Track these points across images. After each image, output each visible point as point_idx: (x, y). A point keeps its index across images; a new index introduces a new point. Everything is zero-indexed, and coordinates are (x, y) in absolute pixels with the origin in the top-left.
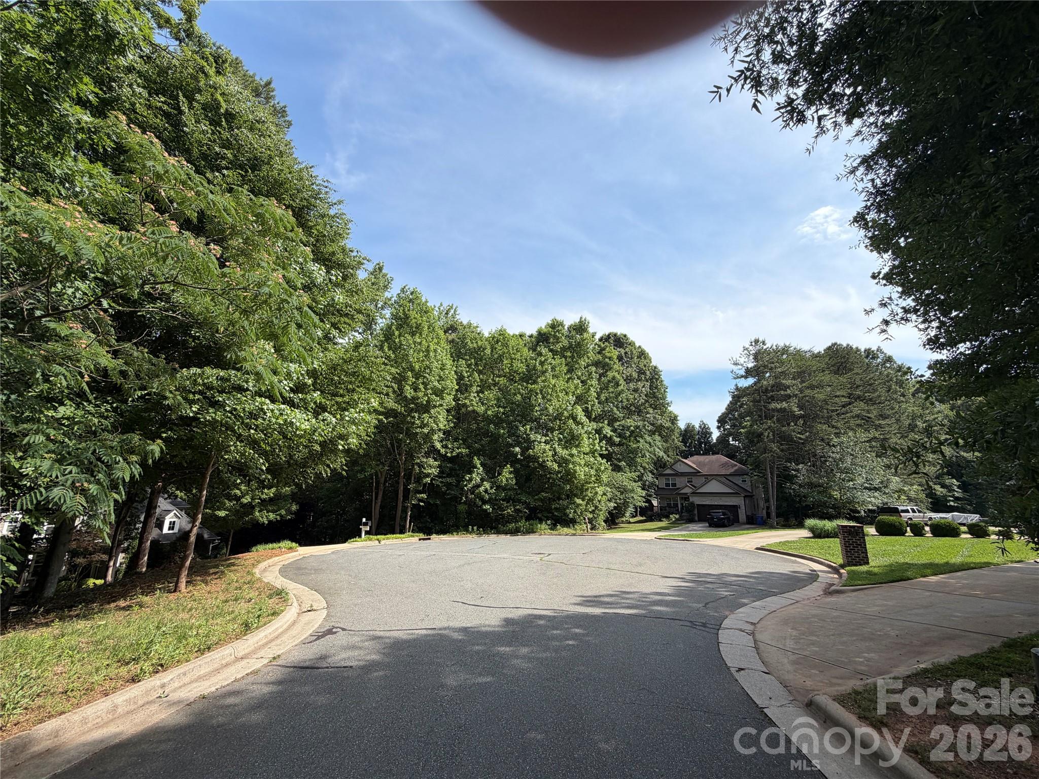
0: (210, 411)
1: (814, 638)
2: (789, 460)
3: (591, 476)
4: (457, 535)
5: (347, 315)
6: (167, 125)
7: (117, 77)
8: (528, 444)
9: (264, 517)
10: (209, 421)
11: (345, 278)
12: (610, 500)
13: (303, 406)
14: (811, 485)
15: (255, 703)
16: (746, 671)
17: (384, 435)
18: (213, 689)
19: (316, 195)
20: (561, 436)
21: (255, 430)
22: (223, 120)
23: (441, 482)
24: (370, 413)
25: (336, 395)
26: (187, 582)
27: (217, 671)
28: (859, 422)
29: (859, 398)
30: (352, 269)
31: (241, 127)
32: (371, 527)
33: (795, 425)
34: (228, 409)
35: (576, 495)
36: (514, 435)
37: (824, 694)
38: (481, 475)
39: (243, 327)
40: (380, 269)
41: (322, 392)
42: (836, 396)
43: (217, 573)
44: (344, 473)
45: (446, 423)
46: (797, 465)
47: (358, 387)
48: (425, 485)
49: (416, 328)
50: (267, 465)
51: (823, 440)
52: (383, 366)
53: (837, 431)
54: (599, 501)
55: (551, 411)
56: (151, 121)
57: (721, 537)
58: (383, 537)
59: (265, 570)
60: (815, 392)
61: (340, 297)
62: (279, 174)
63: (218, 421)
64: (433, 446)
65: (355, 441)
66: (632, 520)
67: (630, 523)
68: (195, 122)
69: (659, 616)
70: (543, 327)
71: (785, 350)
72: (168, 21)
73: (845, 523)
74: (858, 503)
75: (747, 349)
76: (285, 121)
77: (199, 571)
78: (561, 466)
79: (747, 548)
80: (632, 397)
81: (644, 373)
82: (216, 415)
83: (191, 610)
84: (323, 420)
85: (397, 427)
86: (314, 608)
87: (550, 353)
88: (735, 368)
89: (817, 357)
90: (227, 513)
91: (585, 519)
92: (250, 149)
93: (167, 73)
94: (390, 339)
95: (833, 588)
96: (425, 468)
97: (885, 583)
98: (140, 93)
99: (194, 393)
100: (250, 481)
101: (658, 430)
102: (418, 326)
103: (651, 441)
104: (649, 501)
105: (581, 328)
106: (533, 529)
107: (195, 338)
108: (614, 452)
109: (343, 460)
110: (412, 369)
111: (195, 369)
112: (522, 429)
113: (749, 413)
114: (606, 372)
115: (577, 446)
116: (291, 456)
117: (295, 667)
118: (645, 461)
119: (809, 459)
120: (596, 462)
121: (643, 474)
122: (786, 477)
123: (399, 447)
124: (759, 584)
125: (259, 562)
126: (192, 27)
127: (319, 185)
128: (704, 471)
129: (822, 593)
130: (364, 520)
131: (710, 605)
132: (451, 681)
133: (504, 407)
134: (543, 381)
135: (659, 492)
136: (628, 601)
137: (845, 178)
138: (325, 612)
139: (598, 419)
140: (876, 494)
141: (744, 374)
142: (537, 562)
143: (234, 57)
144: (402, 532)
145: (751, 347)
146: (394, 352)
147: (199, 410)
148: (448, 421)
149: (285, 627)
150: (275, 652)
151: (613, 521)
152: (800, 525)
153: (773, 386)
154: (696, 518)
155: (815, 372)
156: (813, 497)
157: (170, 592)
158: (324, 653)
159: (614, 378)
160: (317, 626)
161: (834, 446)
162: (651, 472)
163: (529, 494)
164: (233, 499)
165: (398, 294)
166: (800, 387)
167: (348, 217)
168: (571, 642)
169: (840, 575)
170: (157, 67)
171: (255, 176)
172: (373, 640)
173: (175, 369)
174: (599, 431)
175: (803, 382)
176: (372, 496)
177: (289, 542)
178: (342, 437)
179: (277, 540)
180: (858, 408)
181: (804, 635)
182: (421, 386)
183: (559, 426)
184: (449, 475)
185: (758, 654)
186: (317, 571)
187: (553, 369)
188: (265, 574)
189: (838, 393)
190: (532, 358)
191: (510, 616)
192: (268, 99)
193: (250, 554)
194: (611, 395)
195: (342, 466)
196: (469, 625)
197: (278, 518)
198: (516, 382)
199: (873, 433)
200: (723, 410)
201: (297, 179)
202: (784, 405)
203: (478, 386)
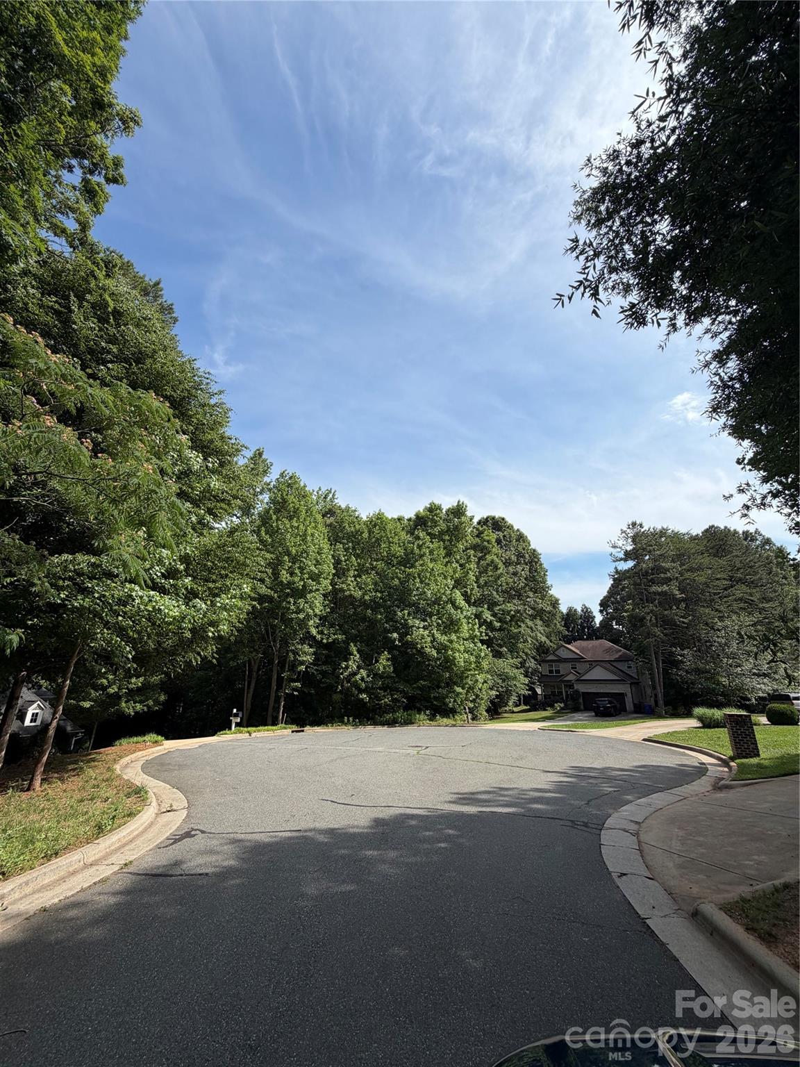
0: (79, 598)
1: (701, 839)
2: (674, 645)
3: (471, 663)
4: (332, 726)
5: (223, 500)
6: (56, 322)
7: (13, 279)
8: (406, 630)
9: (130, 708)
10: (76, 607)
11: (222, 465)
12: (491, 689)
13: (174, 592)
14: (698, 671)
15: (100, 916)
16: (629, 876)
17: (259, 621)
18: (56, 900)
19: (197, 386)
20: (440, 621)
21: (124, 617)
22: (111, 317)
23: (316, 670)
24: (242, 598)
25: (207, 580)
26: (42, 780)
27: (63, 879)
28: (742, 605)
29: (740, 581)
30: (230, 456)
31: (127, 324)
32: (241, 719)
33: (678, 608)
34: (96, 595)
35: (455, 683)
36: (392, 620)
37: (709, 902)
38: (357, 662)
39: (112, 516)
40: (260, 454)
41: (194, 578)
42: (717, 579)
43: (76, 769)
44: (214, 660)
45: (322, 608)
46: (683, 650)
47: (231, 572)
48: (299, 672)
49: (294, 512)
50: (133, 653)
51: (707, 624)
52: (258, 552)
53: (721, 615)
54: (480, 690)
55: (429, 596)
56: (42, 319)
57: (607, 727)
58: (254, 729)
59: (126, 766)
60: (696, 574)
61: (215, 483)
62: (162, 367)
63: (86, 607)
64: (308, 632)
65: (226, 628)
66: (516, 709)
67: (513, 712)
68: (85, 319)
69: (537, 815)
70: (422, 511)
71: (663, 533)
72: (64, 231)
73: (735, 712)
74: (748, 690)
75: (625, 532)
76: (171, 318)
77: (57, 768)
78: (441, 653)
79: (635, 739)
80: (511, 580)
81: (523, 556)
82: (84, 601)
83: (43, 810)
84: (194, 607)
85: (272, 613)
86: (174, 808)
87: (428, 537)
88: (614, 551)
89: (695, 539)
90: (92, 703)
91: (465, 709)
92: (135, 343)
93: (61, 276)
94: (268, 523)
95: (723, 782)
96: (299, 656)
97: (777, 777)
98: (33, 294)
99: (64, 580)
100: (117, 669)
101: (539, 614)
102: (296, 511)
103: (533, 626)
104: (532, 689)
105: (458, 511)
106: (411, 720)
107: (69, 524)
108: (495, 637)
109: (214, 647)
110: (288, 554)
111: (66, 555)
112: (399, 614)
113: (630, 597)
114: (485, 555)
115: (456, 632)
116: (159, 644)
117: (146, 875)
118: (526, 647)
119: (695, 644)
120: (476, 648)
121: (525, 661)
122: (671, 662)
123: (273, 633)
124: (644, 778)
125: (121, 757)
126: (85, 236)
127: (201, 376)
128: (588, 657)
129: (710, 788)
130: (235, 711)
131: (592, 803)
132: (311, 890)
133: (381, 592)
134: (421, 565)
135: (543, 680)
136: (506, 799)
137: (700, 371)
138: (185, 813)
139: (477, 603)
140: (765, 680)
141: (623, 557)
142: (414, 755)
143: (126, 260)
144: (274, 723)
145: (628, 530)
146: (271, 536)
147: (67, 596)
148: (325, 606)
149: (141, 829)
150: (127, 857)
151: (495, 711)
152: (689, 715)
153: (652, 569)
154: (582, 707)
155: (694, 554)
156: (701, 684)
157: (22, 790)
158: (179, 858)
159: (492, 561)
160: (174, 828)
161: (718, 630)
162: (533, 658)
163: (407, 681)
164: (100, 689)
165: (277, 479)
166: (680, 569)
167: (228, 406)
168: (443, 845)
169: (730, 768)
170: (52, 270)
171: (139, 369)
172: (233, 843)
173: (44, 556)
174: (478, 616)
175: (682, 565)
176: (244, 685)
177: (155, 735)
178: (213, 624)
179: (142, 733)
180: (740, 591)
181: (691, 835)
182: (297, 571)
183: (438, 611)
184: (325, 663)
185: (642, 856)
186: (181, 767)
187: (431, 552)
188: (127, 771)
189: (719, 576)
190: (409, 542)
191: (381, 816)
192: (156, 297)
193: (113, 748)
194: (490, 579)
195: (212, 654)
196: (336, 826)
197: (145, 709)
198: (393, 566)
199: (757, 616)
200: (605, 593)
201: (179, 372)
202: (665, 588)
203: (355, 570)
